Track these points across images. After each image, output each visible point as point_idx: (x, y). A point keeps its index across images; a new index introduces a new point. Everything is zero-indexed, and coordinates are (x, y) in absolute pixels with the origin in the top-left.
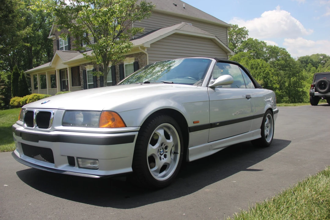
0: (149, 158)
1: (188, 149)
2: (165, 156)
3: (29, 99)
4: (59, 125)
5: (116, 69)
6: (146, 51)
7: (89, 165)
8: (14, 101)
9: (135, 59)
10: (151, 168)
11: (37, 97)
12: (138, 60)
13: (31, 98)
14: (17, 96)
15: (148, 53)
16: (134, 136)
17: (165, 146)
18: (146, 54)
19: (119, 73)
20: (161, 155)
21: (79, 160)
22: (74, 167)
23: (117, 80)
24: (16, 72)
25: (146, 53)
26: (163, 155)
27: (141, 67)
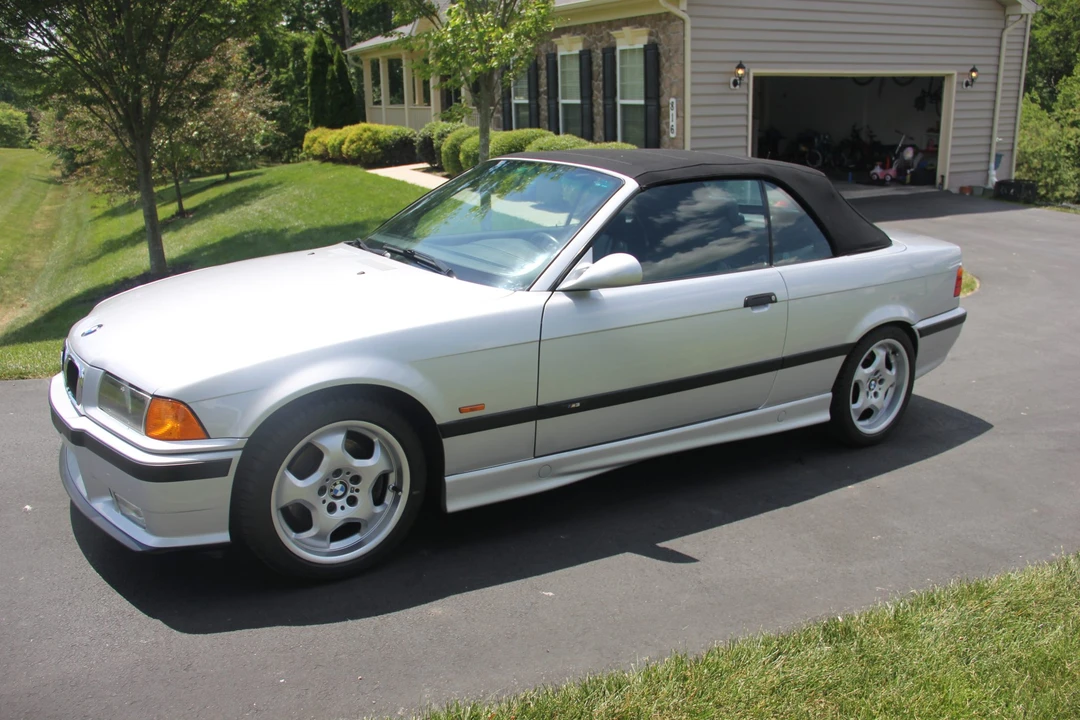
1: (444, 481)
3: (347, 140)
5: (595, 64)
6: (685, 9)
8: (314, 140)
9: (651, 34)
11: (370, 133)
12: (657, 37)
13: (354, 138)
14: (322, 126)
15: (691, 16)
16: (229, 462)
17: (352, 475)
18: (683, 20)
19: (601, 75)
23: (594, 98)
24: (320, 50)
25: (685, 16)
26: (343, 499)
27: (667, 61)
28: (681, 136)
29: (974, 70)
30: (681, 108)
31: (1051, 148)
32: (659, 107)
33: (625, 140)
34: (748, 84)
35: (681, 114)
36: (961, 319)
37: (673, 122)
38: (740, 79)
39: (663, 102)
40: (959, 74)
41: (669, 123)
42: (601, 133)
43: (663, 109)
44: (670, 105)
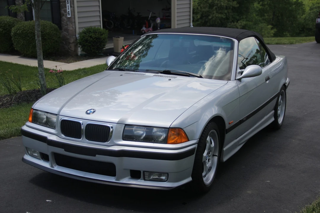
1: (223, 150)
2: (209, 160)
7: (157, 178)
21: (146, 173)
22: (139, 180)
26: (207, 160)
28: (73, 16)
30: (72, 3)
35: (72, 5)
41: (66, 10)
42: (22, 14)
43: (61, 3)
44: (67, 2)
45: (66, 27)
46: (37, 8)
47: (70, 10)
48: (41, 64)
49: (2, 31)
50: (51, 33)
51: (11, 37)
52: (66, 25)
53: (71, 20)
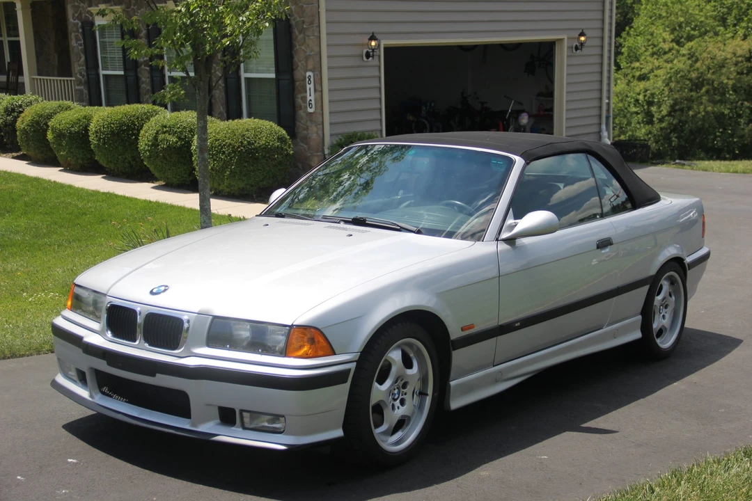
0: (373, 407)
1: (450, 385)
2: (402, 402)
4: (200, 345)
7: (266, 424)
10: (377, 426)
16: (349, 370)
17: (403, 381)
20: (395, 400)
21: (245, 414)
22: (233, 428)
26: (398, 401)
27: (300, 33)
28: (319, 111)
29: (582, 34)
30: (318, 82)
31: (621, 105)
32: (293, 81)
33: (249, 116)
34: (379, 56)
35: (318, 88)
36: (705, 257)
37: (311, 96)
38: (373, 50)
39: (298, 74)
40: (568, 38)
41: (306, 97)
42: (222, 108)
43: (297, 83)
44: (307, 80)
45: (305, 132)
46: (201, 94)
47: (312, 98)
48: (206, 207)
49: (177, 142)
50: (269, 145)
51: (191, 155)
52: (304, 130)
53: (316, 119)
